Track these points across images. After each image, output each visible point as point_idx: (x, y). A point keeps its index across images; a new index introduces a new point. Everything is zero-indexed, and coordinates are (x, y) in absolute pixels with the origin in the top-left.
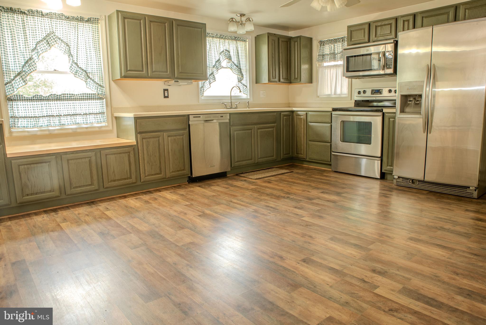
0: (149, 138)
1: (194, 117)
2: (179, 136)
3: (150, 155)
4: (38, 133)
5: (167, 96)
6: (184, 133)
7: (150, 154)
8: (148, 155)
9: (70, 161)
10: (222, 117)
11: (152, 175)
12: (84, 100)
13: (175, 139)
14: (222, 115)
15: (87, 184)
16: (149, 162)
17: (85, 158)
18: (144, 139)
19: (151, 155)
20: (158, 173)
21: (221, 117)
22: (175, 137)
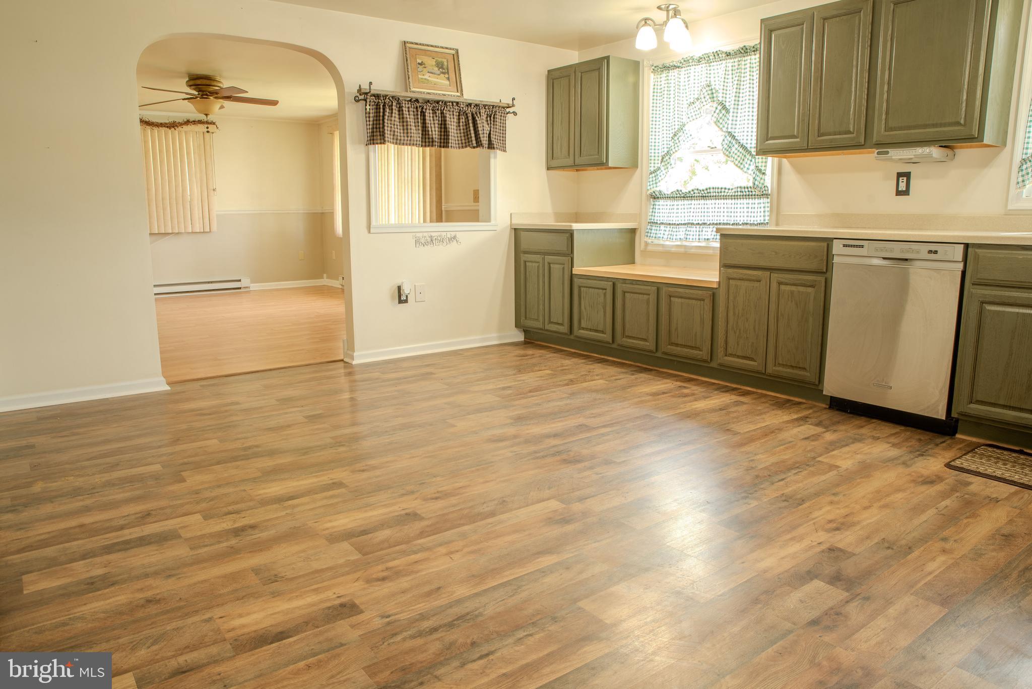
0: (740, 279)
1: (844, 246)
2: (802, 286)
3: (738, 316)
4: (673, 250)
5: (904, 189)
6: (816, 281)
7: (739, 313)
8: (734, 314)
9: (626, 294)
10: (936, 252)
11: (738, 357)
12: (737, 199)
13: (792, 292)
14: (933, 247)
15: (641, 337)
16: (735, 329)
17: (644, 294)
18: (731, 279)
19: (740, 315)
20: (748, 356)
21: (930, 252)
22: (793, 288)
